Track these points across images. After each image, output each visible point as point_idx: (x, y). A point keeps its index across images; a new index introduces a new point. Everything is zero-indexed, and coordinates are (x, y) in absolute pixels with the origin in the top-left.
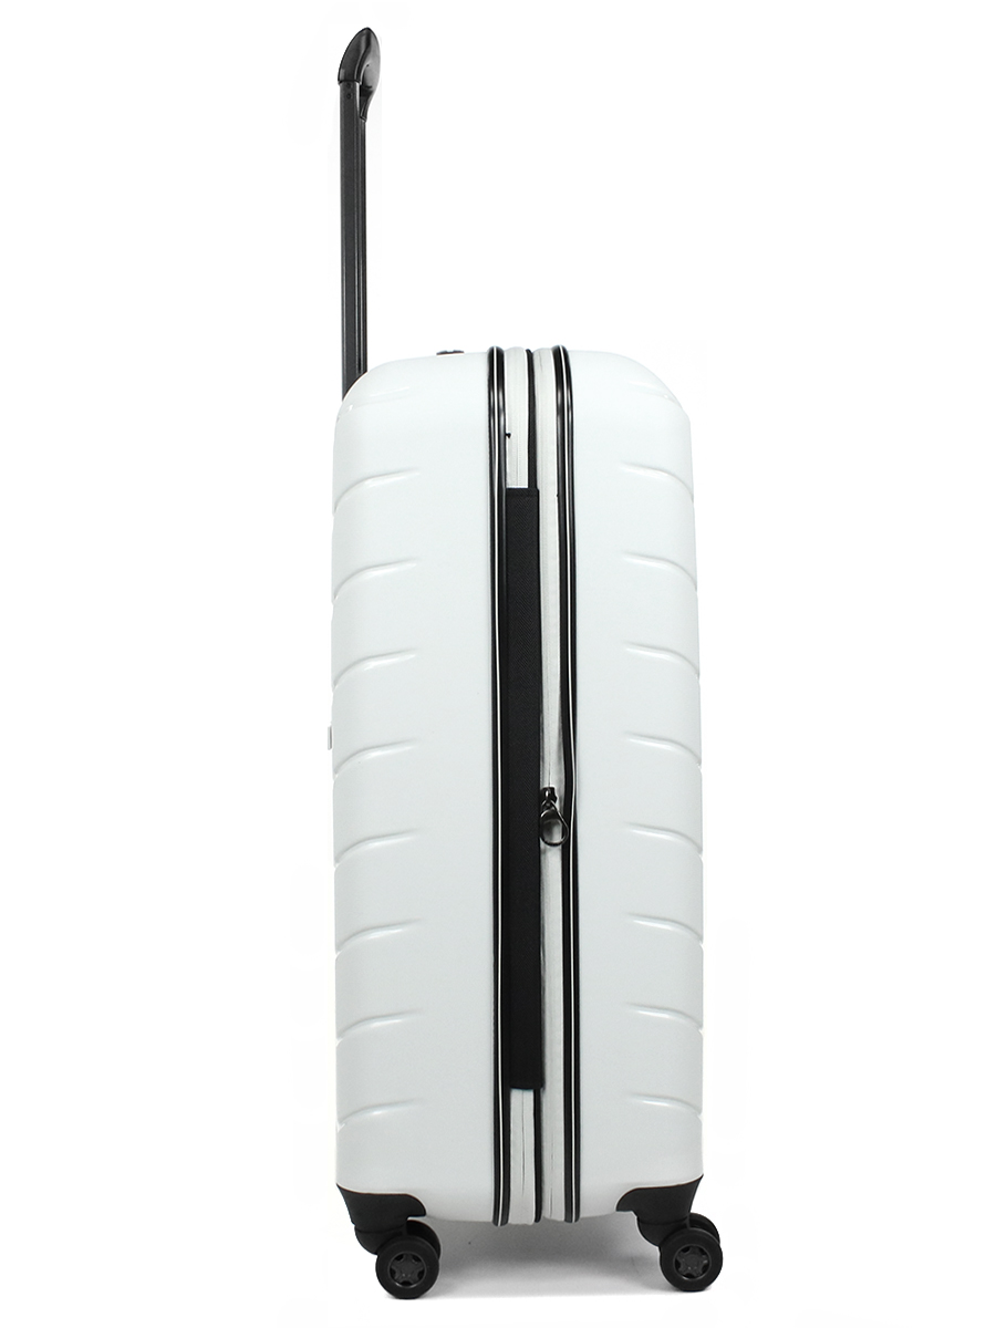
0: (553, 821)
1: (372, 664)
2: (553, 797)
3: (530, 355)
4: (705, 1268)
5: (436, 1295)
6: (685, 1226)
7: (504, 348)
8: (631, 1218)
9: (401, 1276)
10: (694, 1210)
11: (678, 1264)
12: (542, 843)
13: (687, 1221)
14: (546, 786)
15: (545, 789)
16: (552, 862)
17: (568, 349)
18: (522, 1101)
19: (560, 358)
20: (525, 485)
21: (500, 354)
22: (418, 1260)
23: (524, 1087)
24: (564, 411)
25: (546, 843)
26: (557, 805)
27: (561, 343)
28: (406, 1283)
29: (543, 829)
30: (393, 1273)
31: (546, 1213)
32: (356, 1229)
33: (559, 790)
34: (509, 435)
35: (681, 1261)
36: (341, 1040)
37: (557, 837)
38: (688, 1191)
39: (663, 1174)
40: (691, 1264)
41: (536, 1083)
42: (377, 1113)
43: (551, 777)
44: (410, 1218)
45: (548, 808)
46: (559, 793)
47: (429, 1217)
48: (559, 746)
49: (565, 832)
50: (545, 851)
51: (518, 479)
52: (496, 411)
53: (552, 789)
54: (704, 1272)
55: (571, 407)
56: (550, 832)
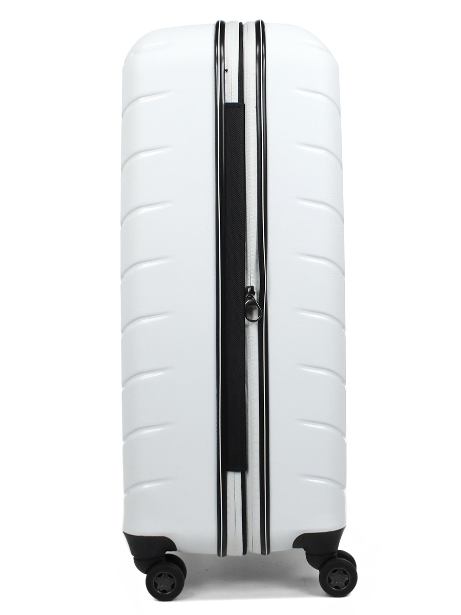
0: (253, 306)
1: (144, 210)
2: (252, 292)
3: (241, 25)
4: (346, 583)
5: (183, 599)
6: (334, 557)
7: (226, 21)
8: (301, 552)
9: (161, 587)
10: (340, 548)
11: (330, 580)
12: (246, 320)
13: (336, 554)
14: (249, 285)
15: (248, 287)
16: (252, 331)
17: (265, 22)
18: (234, 479)
19: (260, 28)
20: (237, 101)
21: (223, 24)
22: (171, 577)
23: (235, 470)
24: (261, 58)
25: (248, 320)
26: (255, 297)
27: (260, 19)
28: (164, 591)
29: (247, 311)
30: (156, 585)
31: (249, 549)
32: (135, 559)
33: (257, 288)
34: (227, 70)
35: (332, 578)
36: (125, 442)
37: (256, 317)
38: (336, 535)
39: (322, 525)
40: (338, 580)
41: (242, 467)
42: (147, 486)
43: (252, 280)
44: (167, 553)
45: (250, 299)
46: (257, 289)
47: (180, 551)
48: (257, 261)
49: (260, 313)
50: (248, 326)
51: (232, 97)
52: (219, 59)
53: (252, 287)
54: (346, 585)
55: (264, 56)
56: (251, 314)
